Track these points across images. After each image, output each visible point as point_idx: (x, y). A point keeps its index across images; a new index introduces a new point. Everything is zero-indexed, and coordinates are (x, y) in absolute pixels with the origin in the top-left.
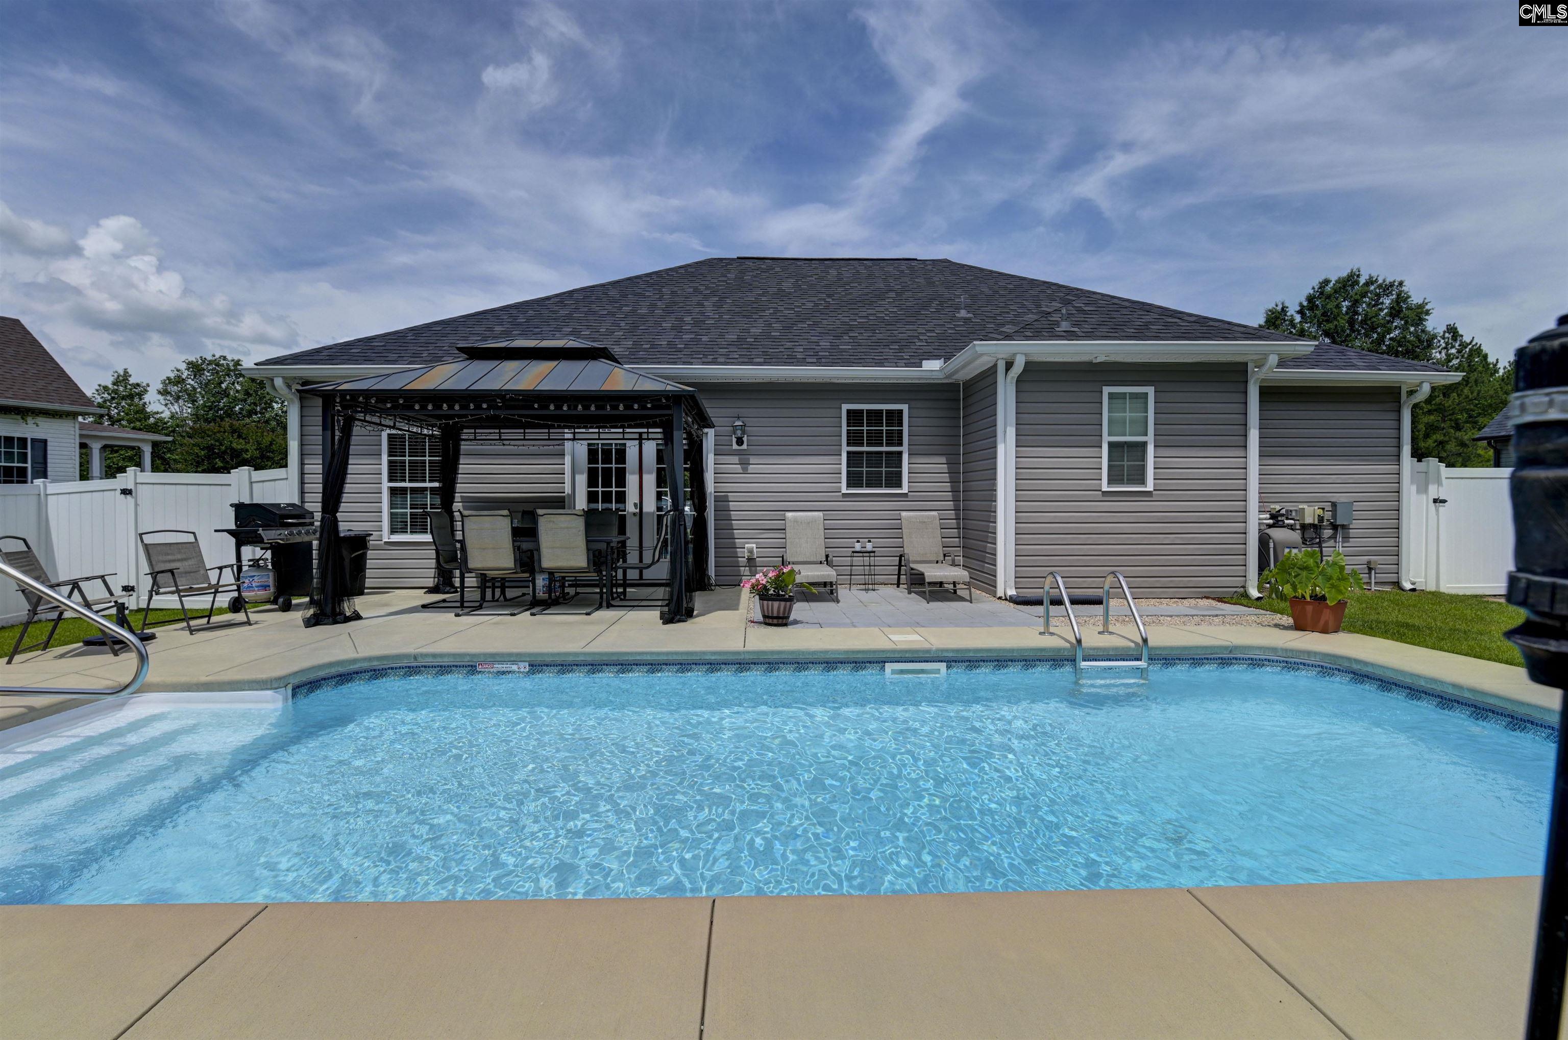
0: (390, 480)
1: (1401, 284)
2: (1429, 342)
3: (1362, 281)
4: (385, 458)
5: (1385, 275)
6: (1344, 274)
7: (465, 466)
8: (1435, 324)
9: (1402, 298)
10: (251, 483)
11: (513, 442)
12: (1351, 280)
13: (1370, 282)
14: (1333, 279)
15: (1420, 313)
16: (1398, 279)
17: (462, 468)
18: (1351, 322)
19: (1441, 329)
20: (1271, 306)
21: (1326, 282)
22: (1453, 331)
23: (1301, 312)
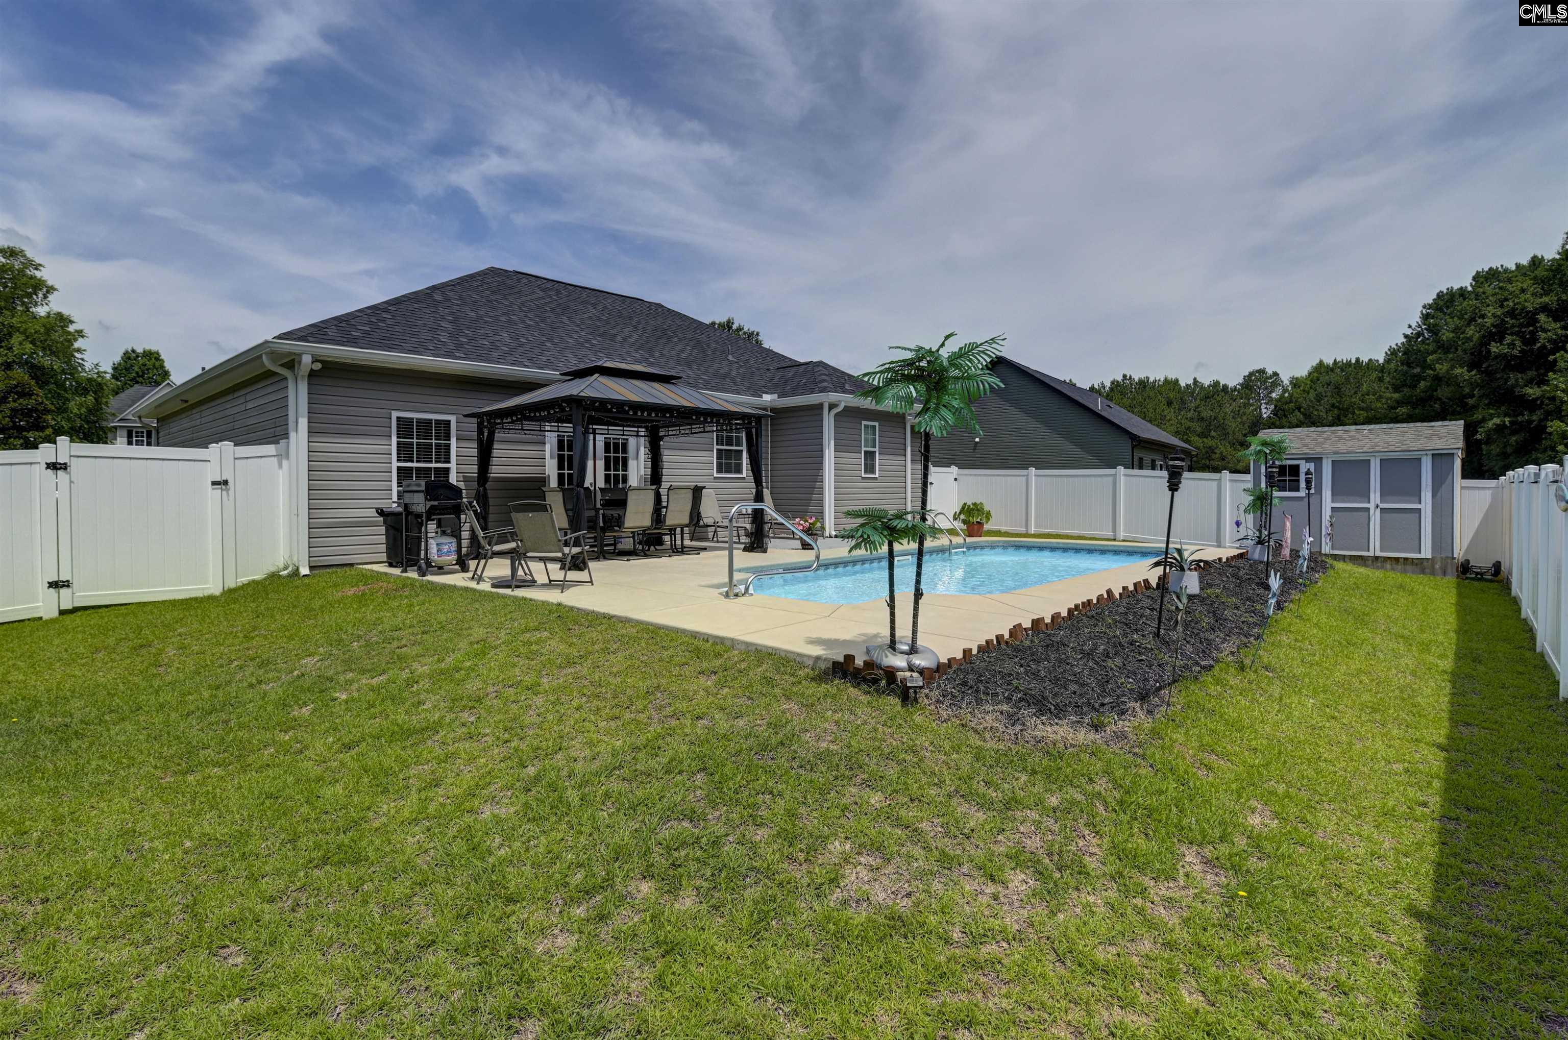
0: (398, 461)
1: (758, 334)
3: (735, 327)
4: (394, 440)
7: (498, 451)
10: (235, 459)
11: (532, 432)
13: (740, 329)
16: (756, 331)
17: (495, 453)
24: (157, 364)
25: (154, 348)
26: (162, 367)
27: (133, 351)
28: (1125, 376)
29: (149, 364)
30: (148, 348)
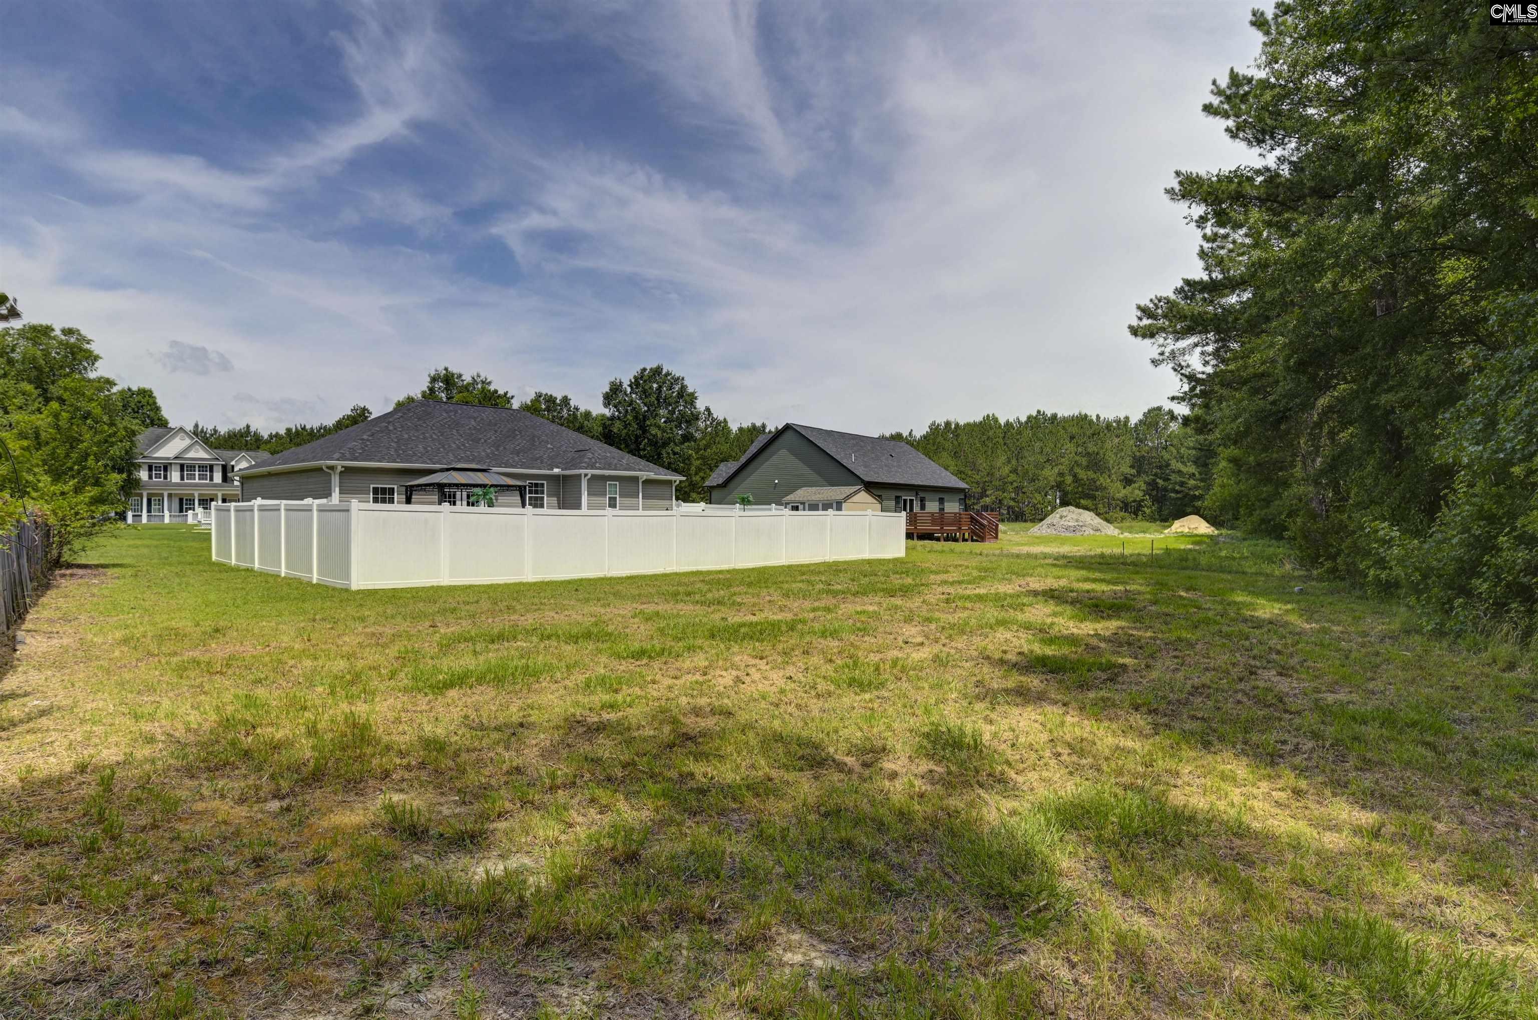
1: (685, 379)
2: (696, 417)
3: (664, 372)
5: (677, 372)
6: (655, 366)
8: (700, 405)
9: (683, 388)
12: (657, 371)
13: (668, 374)
14: (648, 368)
15: (691, 399)
16: (683, 376)
18: (658, 399)
19: (702, 409)
20: (613, 379)
21: (644, 370)
22: (708, 409)
23: (630, 386)
24: (151, 401)
25: (146, 386)
26: (155, 403)
27: (129, 389)
28: (1039, 412)
29: (144, 401)
30: (142, 386)
